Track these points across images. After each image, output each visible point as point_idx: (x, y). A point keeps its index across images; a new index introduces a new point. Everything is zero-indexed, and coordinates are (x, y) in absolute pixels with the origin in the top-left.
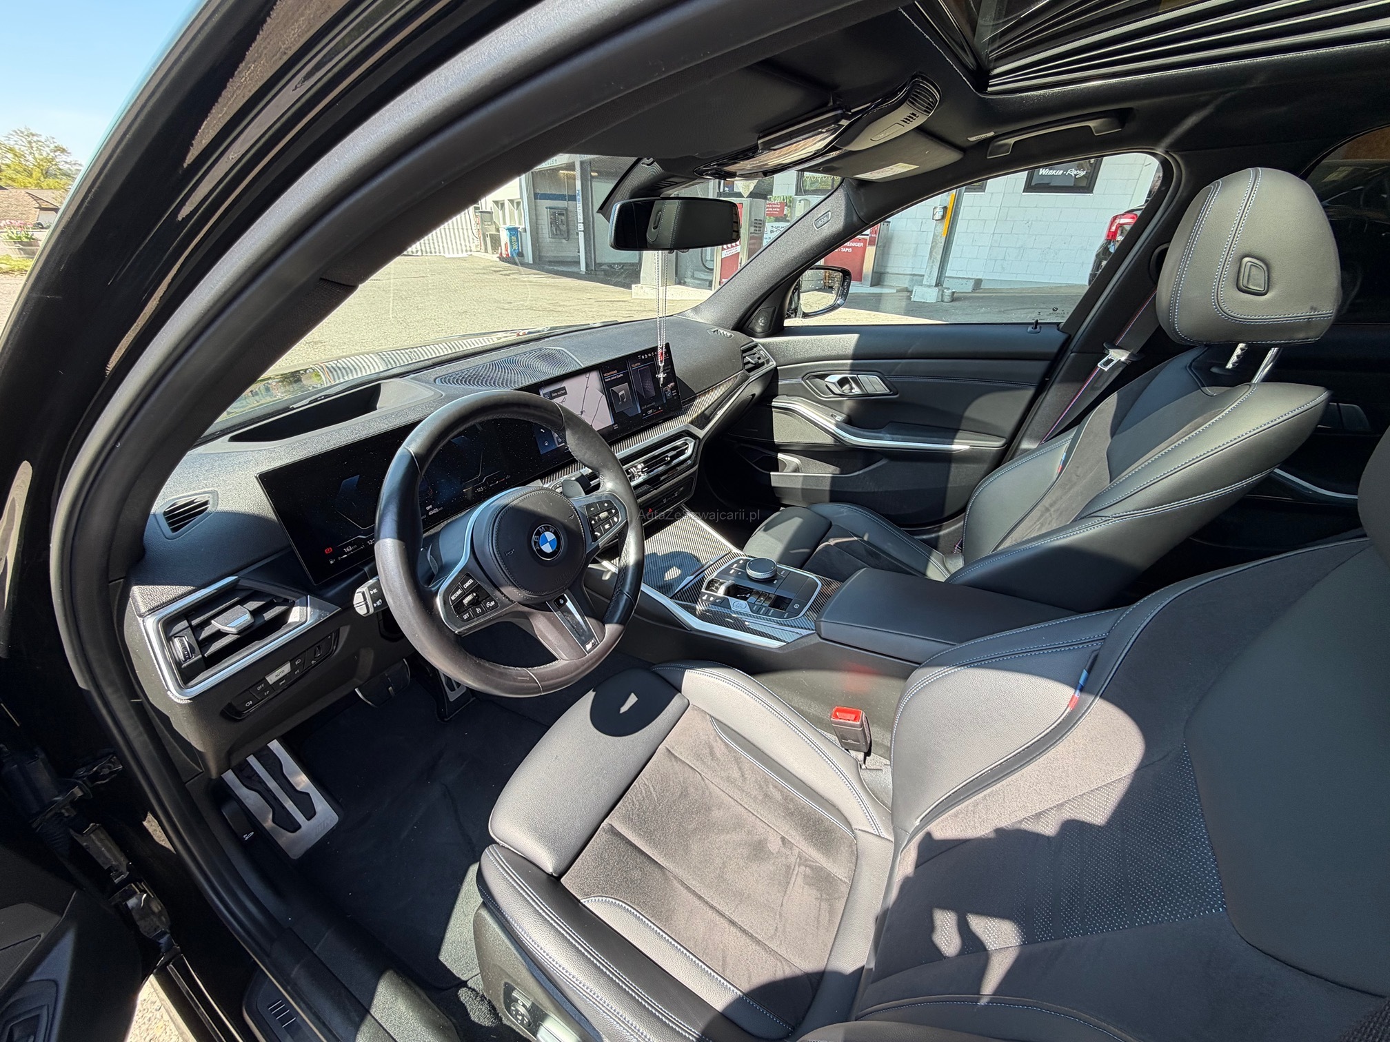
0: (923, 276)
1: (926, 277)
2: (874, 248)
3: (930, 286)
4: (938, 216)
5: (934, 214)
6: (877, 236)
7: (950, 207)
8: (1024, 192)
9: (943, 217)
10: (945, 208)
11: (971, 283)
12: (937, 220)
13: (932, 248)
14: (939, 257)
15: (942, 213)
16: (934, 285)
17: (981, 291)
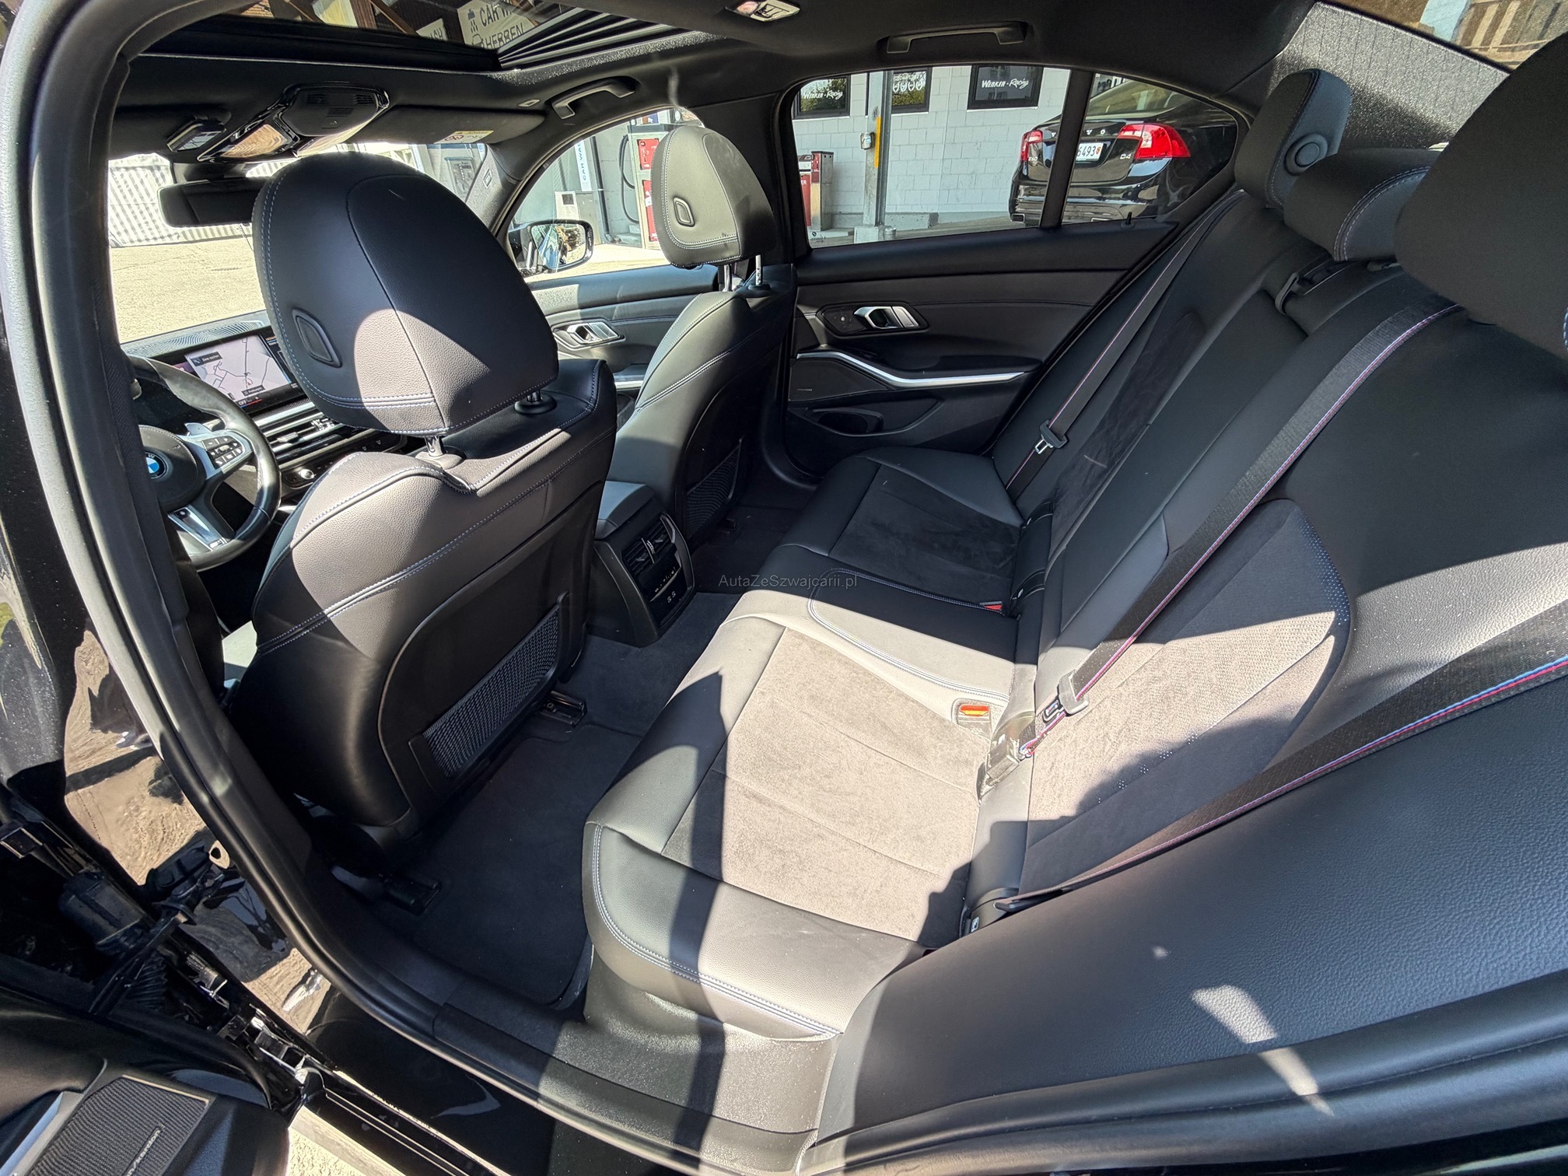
0: (862, 214)
1: (865, 215)
2: (818, 185)
3: (870, 226)
4: (867, 144)
5: (862, 143)
6: (819, 171)
7: (878, 133)
8: (968, 108)
9: (872, 145)
10: (873, 135)
11: (926, 219)
12: (866, 149)
13: (867, 181)
14: (875, 192)
15: (869, 141)
16: (874, 223)
17: (938, 226)
